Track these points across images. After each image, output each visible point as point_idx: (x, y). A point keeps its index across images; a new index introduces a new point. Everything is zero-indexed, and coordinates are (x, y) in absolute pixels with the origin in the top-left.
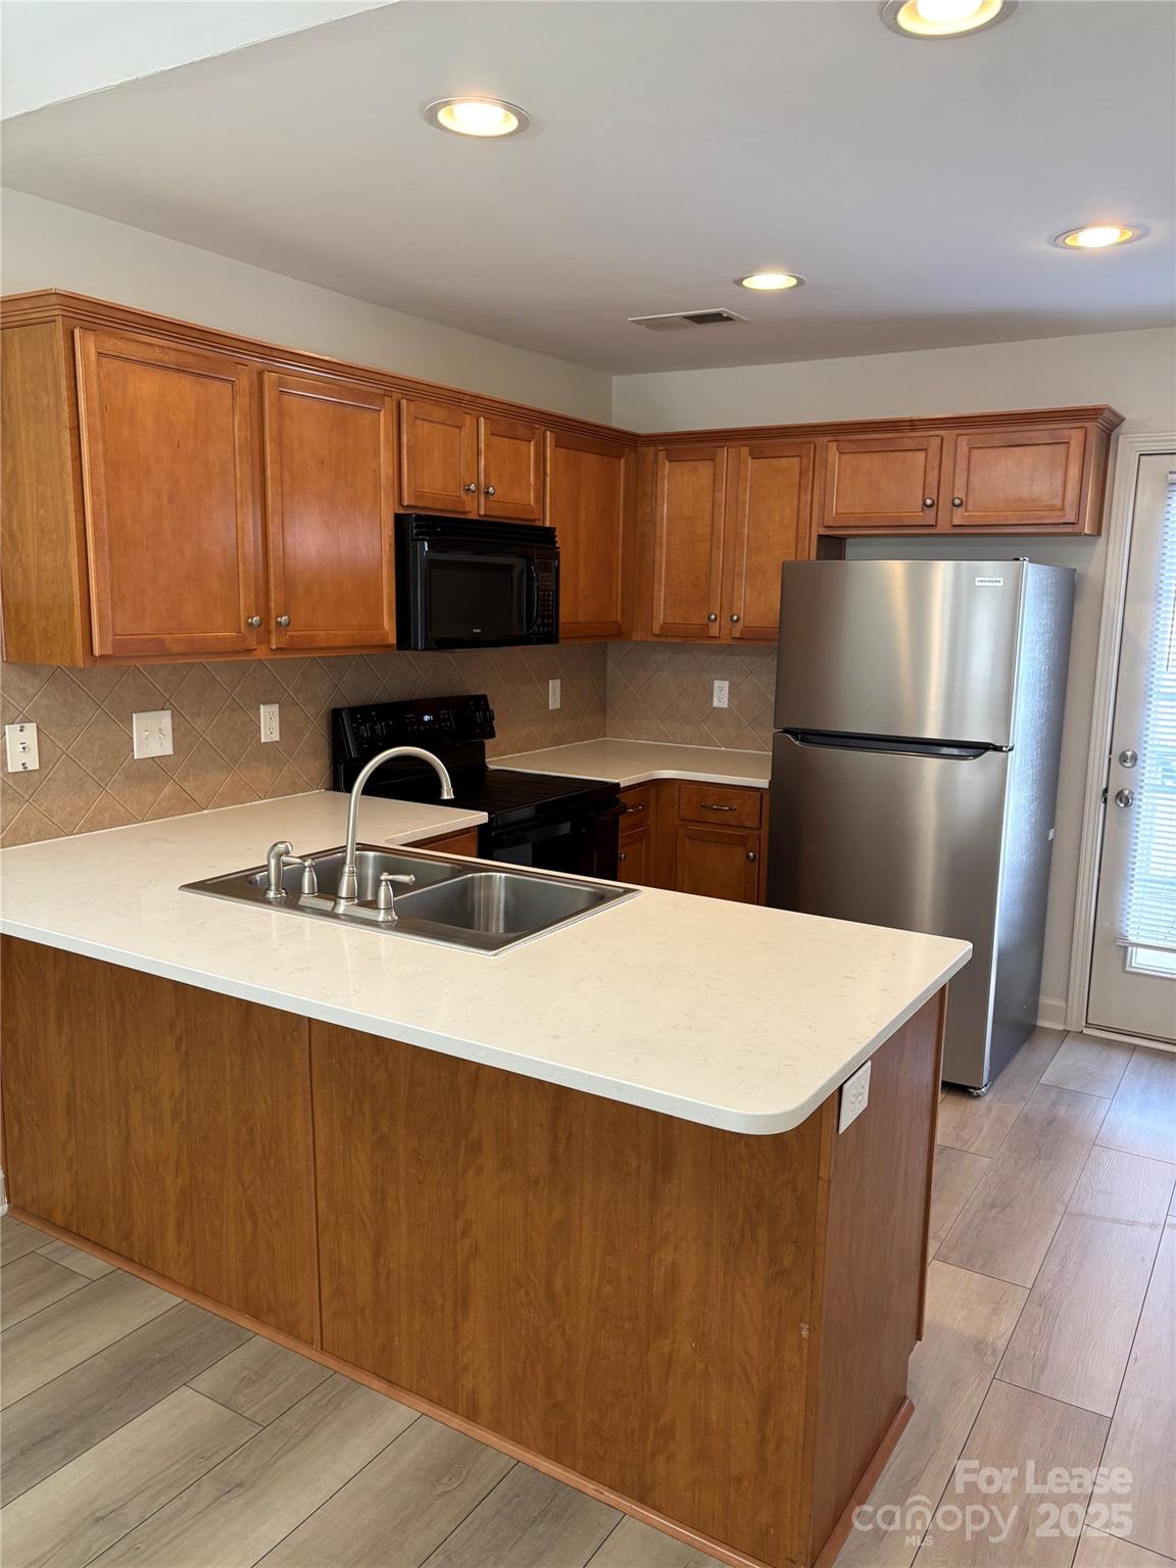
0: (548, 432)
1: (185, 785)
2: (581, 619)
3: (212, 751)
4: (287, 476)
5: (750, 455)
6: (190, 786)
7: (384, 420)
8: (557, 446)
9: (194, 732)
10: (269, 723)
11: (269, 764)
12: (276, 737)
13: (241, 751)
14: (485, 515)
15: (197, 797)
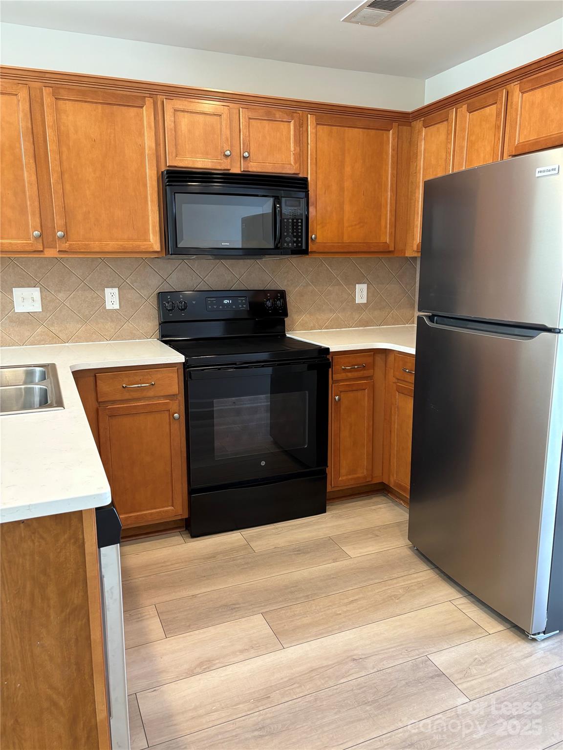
0: (309, 115)
1: (52, 329)
2: (346, 239)
3: (70, 311)
4: (64, 149)
5: (467, 111)
6: (55, 329)
7: (147, 113)
8: (317, 124)
9: (58, 301)
10: (112, 298)
11: (112, 321)
12: (117, 306)
13: (92, 313)
14: (243, 171)
15: (60, 335)
